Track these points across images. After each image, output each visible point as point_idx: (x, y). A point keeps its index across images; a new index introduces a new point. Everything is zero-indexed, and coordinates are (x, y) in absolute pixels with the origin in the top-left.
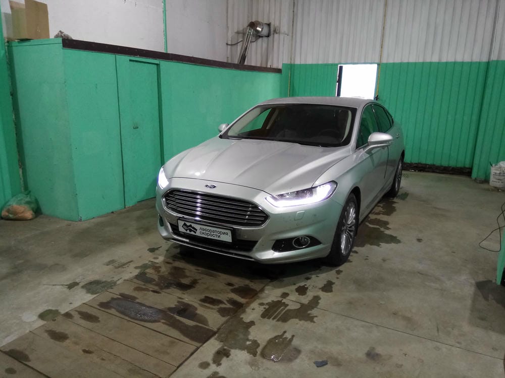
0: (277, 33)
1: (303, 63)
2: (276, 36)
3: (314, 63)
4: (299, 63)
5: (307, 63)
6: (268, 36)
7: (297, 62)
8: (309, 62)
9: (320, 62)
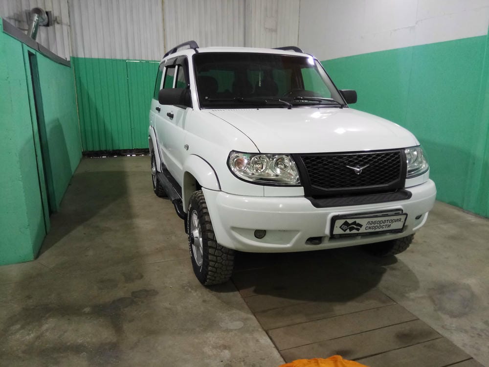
0: (58, 23)
1: (87, 56)
2: (57, 26)
3: (101, 57)
4: (83, 57)
5: (93, 57)
6: (48, 25)
7: (81, 55)
8: (95, 55)
9: (108, 57)
